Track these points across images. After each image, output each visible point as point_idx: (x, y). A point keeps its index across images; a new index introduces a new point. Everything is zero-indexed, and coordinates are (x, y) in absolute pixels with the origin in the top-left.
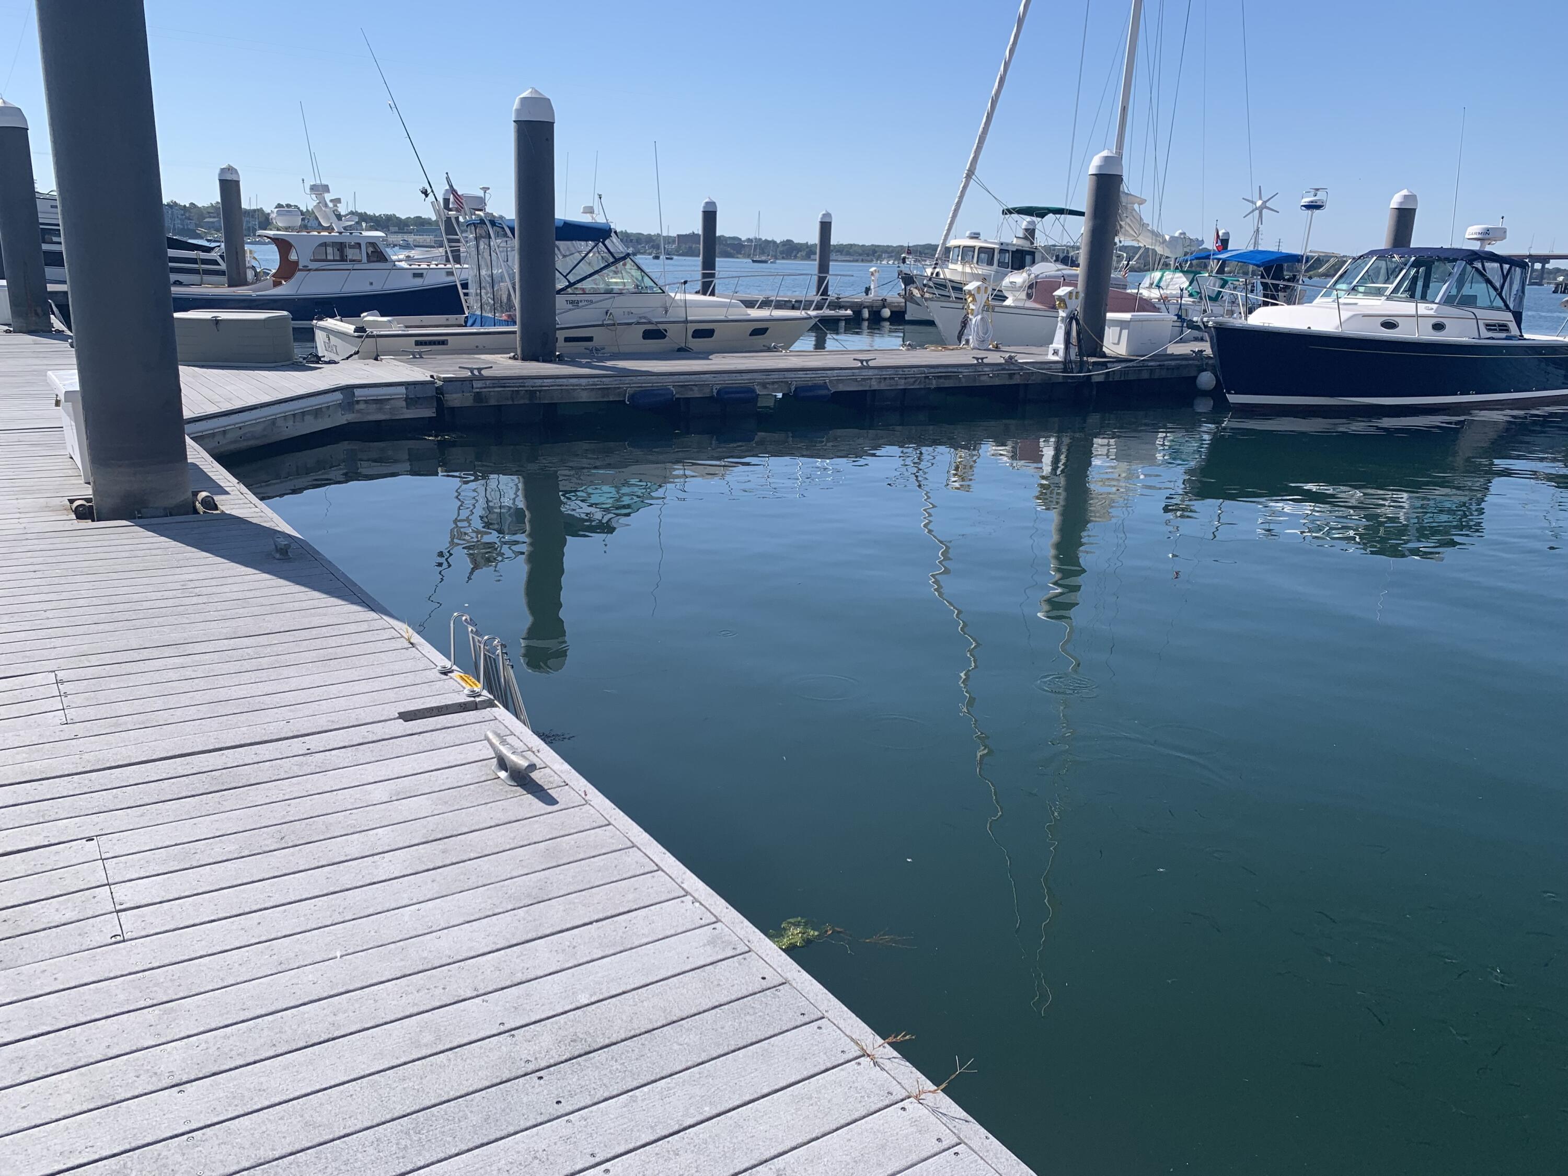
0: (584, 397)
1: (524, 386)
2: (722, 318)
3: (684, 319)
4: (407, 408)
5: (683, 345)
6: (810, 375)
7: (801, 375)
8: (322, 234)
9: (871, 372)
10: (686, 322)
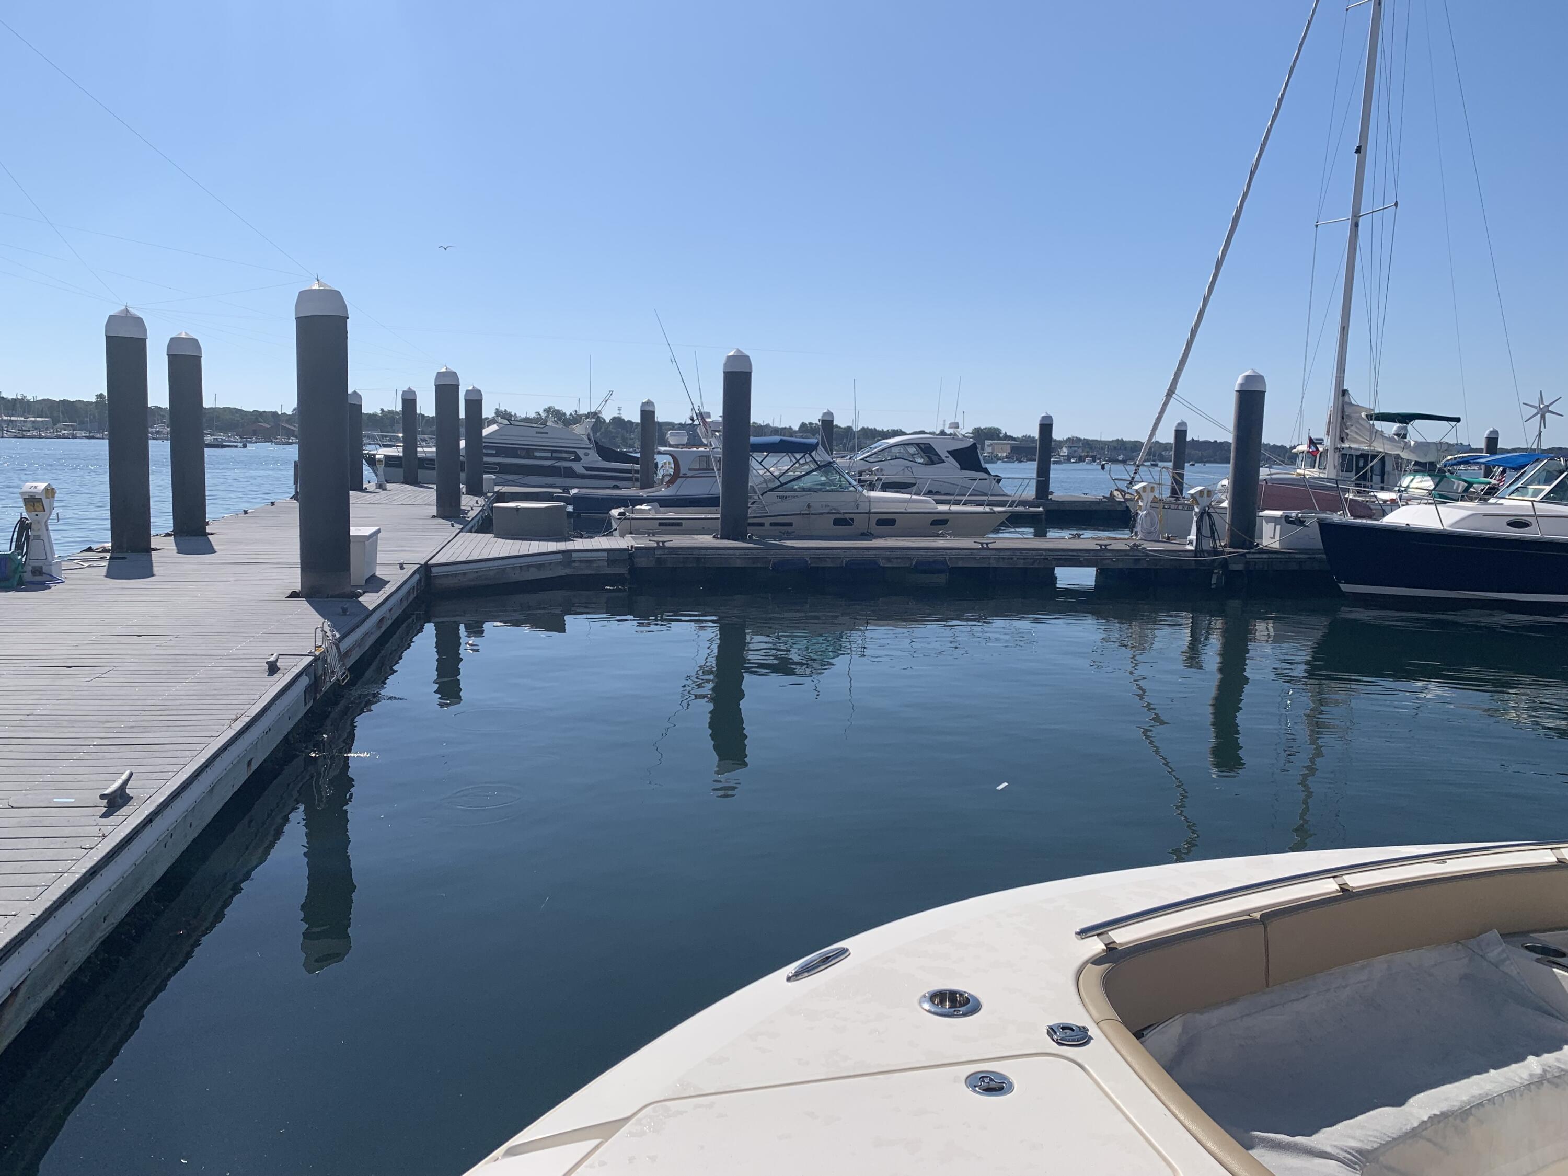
0: (739, 564)
1: (692, 554)
2: (903, 510)
3: (867, 511)
4: (608, 567)
5: (865, 531)
6: (931, 553)
7: (922, 552)
10: (870, 513)
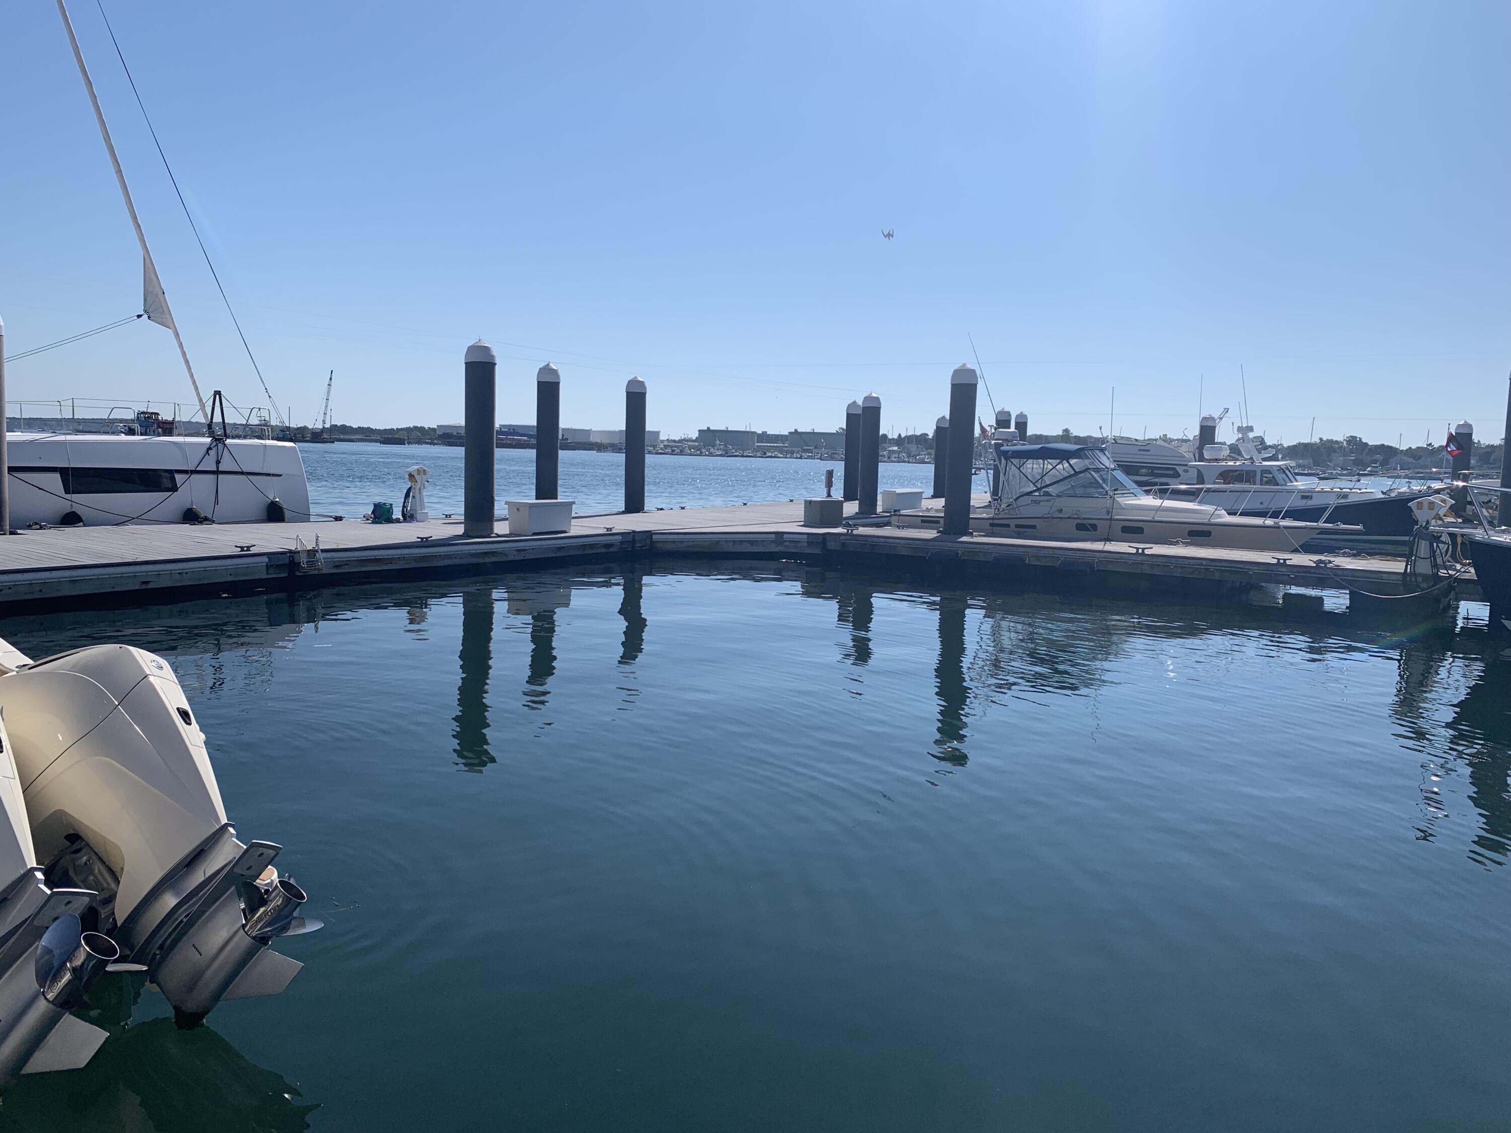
8: (1229, 464)
9: (1141, 558)
